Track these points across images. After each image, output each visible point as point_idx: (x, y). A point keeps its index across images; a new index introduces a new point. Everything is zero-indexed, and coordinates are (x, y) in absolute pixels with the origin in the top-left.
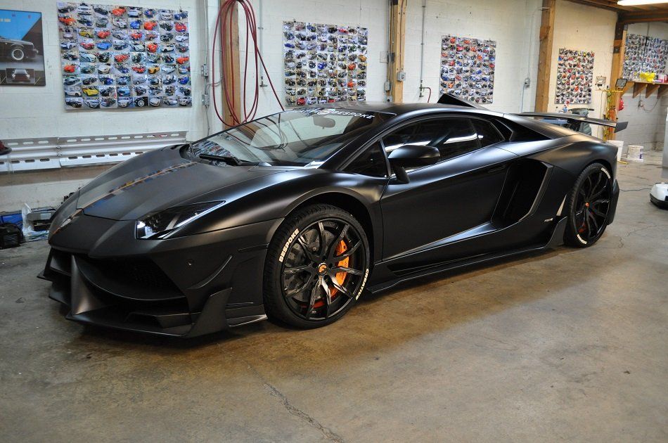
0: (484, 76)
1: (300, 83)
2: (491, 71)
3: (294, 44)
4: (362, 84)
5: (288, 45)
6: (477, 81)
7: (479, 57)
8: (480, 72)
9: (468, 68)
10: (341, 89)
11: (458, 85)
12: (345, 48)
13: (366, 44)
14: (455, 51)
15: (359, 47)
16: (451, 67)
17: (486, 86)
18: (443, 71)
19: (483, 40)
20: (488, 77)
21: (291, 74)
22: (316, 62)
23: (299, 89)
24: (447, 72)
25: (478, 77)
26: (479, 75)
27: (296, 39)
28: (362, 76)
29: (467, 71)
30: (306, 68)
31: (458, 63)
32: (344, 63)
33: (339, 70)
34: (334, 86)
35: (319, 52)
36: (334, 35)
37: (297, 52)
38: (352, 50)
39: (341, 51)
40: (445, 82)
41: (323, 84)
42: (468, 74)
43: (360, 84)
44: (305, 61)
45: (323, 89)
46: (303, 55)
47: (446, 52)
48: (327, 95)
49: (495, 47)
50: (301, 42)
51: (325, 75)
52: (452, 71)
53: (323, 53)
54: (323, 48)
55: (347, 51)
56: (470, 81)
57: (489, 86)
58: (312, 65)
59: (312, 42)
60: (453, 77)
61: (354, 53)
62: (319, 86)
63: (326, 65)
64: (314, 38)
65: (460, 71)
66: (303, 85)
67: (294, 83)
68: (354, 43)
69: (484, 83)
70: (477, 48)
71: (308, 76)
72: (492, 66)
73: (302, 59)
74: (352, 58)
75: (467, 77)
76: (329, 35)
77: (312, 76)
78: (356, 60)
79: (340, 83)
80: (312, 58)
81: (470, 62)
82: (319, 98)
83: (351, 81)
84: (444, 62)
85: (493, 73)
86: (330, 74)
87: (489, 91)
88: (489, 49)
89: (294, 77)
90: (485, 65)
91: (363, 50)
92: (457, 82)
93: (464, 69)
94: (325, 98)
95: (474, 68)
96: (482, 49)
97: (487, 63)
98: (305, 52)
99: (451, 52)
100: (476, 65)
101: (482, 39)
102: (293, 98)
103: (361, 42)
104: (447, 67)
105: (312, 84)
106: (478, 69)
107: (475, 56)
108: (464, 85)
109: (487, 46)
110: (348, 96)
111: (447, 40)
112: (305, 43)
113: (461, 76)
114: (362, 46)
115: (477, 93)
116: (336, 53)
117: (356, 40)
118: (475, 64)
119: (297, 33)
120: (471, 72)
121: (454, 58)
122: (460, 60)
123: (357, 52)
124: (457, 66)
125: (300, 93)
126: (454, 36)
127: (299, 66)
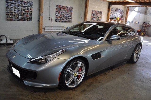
0: (69, 16)
1: (11, 15)
3: (9, 5)
4: (31, 16)
5: (7, 5)
6: (67, 17)
7: (67, 11)
8: (68, 15)
9: (64, 13)
10: (24, 17)
11: (61, 18)
12: (25, 6)
13: (32, 6)
14: (60, 9)
15: (30, 6)
18: (56, 14)
20: (70, 16)
21: (8, 12)
22: (16, 10)
23: (11, 16)
24: (57, 14)
25: (67, 16)
27: (10, 3)
28: (31, 14)
29: (64, 14)
30: (13, 11)
31: (61, 12)
32: (25, 10)
33: (23, 12)
34: (22, 16)
35: (17, 7)
36: (22, 3)
37: (10, 7)
38: (28, 7)
39: (24, 7)
40: (57, 17)
41: (18, 15)
42: (64, 15)
43: (30, 16)
44: (13, 9)
45: (19, 17)
46: (12, 8)
48: (20, 18)
49: (72, 8)
50: (11, 4)
51: (19, 13)
52: (59, 14)
53: (18, 7)
54: (18, 6)
55: (26, 7)
57: (71, 18)
58: (15, 10)
59: (15, 4)
60: (60, 15)
61: (28, 8)
62: (17, 16)
63: (19, 11)
64: (15, 3)
65: (61, 14)
66: (12, 15)
67: (9, 15)
68: (28, 5)
69: (69, 17)
70: (67, 8)
71: (14, 13)
72: (71, 13)
73: (11, 9)
74: (28, 9)
76: (20, 3)
77: (15, 13)
78: (29, 10)
79: (24, 15)
80: (15, 9)
82: (17, 19)
83: (27, 15)
84: (57, 12)
85: (72, 15)
86: (21, 13)
87: (70, 19)
88: (70, 9)
89: (9, 13)
90: (69, 13)
91: (31, 7)
92: (61, 17)
93: (63, 13)
94: (19, 19)
97: (70, 12)
98: (13, 7)
101: (68, 6)
102: (9, 19)
103: (31, 5)
104: (57, 13)
105: (15, 15)
106: (67, 14)
107: (66, 11)
108: (63, 17)
109: (70, 8)
110: (27, 19)
111: (58, 6)
112: (12, 4)
113: (62, 15)
114: (31, 6)
115: (67, 20)
116: (23, 8)
117: (29, 4)
118: (66, 12)
119: (10, 2)
121: (60, 11)
123: (29, 8)
124: (60, 13)
125: (11, 17)
127: (11, 10)
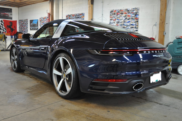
2: (136, 21)
16: (114, 21)
17: (133, 28)
19: (131, 9)
26: (129, 23)
47: (112, 16)
56: (123, 26)
75: (122, 24)
81: (124, 18)
95: (125, 21)
96: (131, 12)
99: (114, 16)
100: (127, 19)
120: (124, 22)
122: (118, 18)
126: (115, 10)
